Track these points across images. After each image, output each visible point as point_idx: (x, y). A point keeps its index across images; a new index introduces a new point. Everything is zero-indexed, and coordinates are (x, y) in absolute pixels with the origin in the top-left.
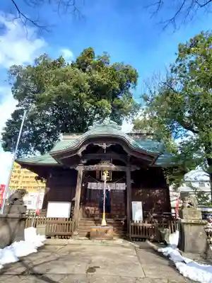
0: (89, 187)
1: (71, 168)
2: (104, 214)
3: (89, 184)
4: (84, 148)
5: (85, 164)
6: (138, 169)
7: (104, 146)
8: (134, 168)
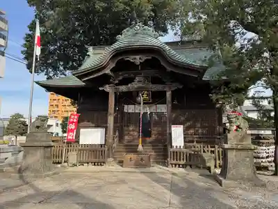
0: (125, 111)
1: (101, 89)
2: (140, 139)
3: (126, 106)
4: (112, 65)
5: (117, 85)
6: (181, 87)
8: (175, 86)
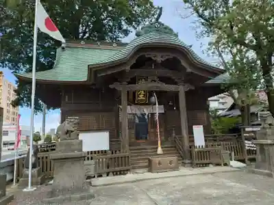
2: (159, 142)
4: (134, 61)
5: (129, 83)
6: (193, 88)
7: (159, 59)
8: (188, 87)
